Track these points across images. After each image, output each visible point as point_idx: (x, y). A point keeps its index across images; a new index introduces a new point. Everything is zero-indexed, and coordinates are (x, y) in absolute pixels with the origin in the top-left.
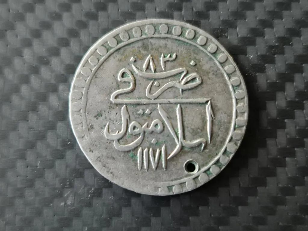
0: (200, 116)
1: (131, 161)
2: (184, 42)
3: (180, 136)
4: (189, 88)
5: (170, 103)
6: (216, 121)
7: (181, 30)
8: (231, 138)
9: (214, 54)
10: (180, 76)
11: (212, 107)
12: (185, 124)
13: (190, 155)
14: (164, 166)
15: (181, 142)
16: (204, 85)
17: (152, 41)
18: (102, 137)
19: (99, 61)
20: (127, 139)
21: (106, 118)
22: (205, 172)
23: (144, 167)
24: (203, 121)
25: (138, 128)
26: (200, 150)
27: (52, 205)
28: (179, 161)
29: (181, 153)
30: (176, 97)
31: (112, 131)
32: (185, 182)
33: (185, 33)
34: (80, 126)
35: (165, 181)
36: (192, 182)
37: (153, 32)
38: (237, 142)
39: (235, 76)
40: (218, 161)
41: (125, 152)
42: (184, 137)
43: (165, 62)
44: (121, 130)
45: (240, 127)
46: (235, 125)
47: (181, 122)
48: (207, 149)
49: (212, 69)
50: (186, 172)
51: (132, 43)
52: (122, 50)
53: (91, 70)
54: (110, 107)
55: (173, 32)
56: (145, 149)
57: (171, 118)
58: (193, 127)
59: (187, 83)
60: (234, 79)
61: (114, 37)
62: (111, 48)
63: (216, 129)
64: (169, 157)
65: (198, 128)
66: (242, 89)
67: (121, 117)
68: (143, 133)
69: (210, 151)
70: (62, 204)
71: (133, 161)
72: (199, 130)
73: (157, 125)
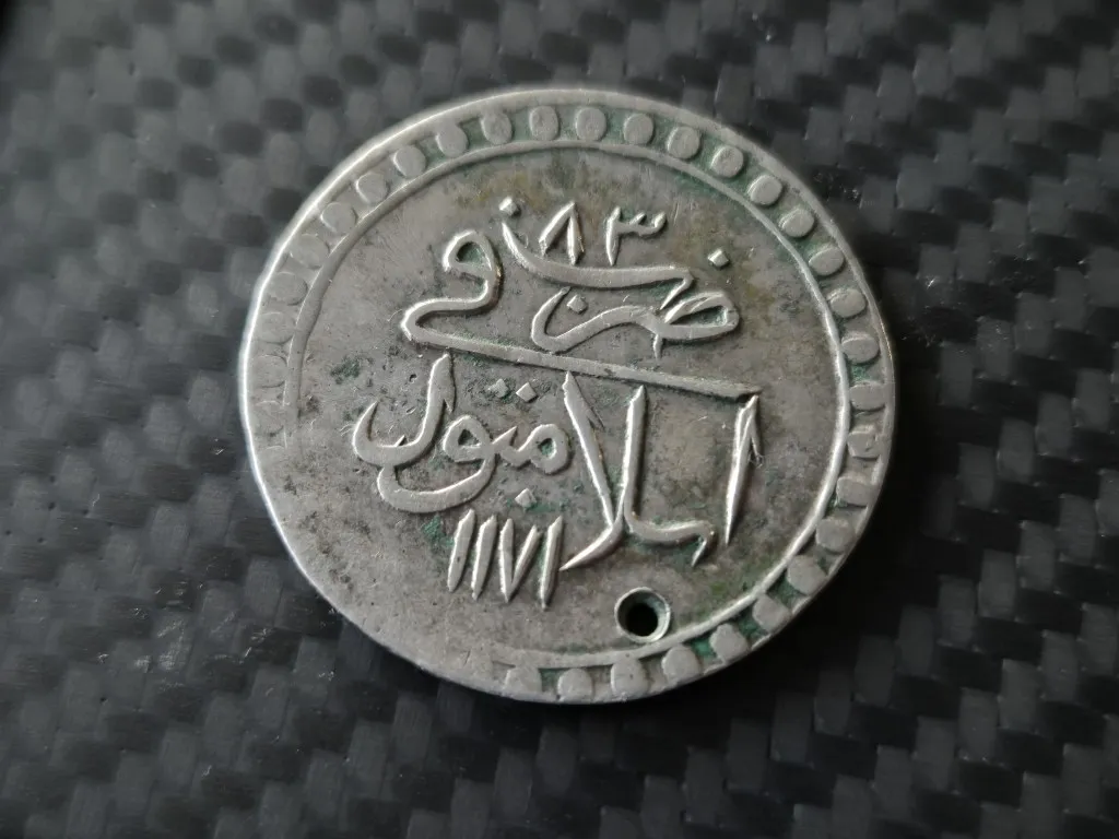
0: (709, 442)
1: (427, 551)
2: (701, 183)
3: (624, 496)
4: (690, 337)
5: (610, 377)
6: (764, 473)
7: (697, 141)
8: (810, 541)
9: (802, 241)
10: (666, 293)
11: (758, 419)
12: (651, 458)
13: (646, 571)
14: (542, 592)
15: (623, 518)
16: (746, 339)
17: (592, 161)
18: (339, 447)
19: (389, 191)
20: (430, 469)
21: (370, 384)
22: (691, 642)
23: (470, 580)
24: (717, 463)
25: (476, 442)
26: (688, 562)
27: (104, 659)
28: (602, 584)
29: (614, 557)
30: (634, 360)
31: (383, 435)
32: (610, 667)
33: (711, 154)
34: (273, 393)
35: (537, 646)
36: (636, 669)
37: (598, 132)
38: (829, 558)
39: (864, 328)
40: (745, 613)
41: (412, 515)
42: (637, 504)
43: (621, 238)
44: (413, 437)
45: (851, 507)
46: (833, 495)
47: (637, 449)
48: (713, 562)
49: (782, 290)
50: (620, 631)
51: (520, 154)
52: (477, 172)
53: (357, 217)
54: (394, 352)
55: (669, 145)
56: (485, 520)
57: (604, 428)
58: (676, 475)
59: (683, 319)
60: (855, 336)
61: (461, 124)
62: (442, 156)
63: (757, 498)
64: (568, 565)
65: (696, 483)
66: (878, 377)
67: (424, 393)
68: (491, 459)
69: (723, 571)
70: (141, 663)
71: (435, 552)
72: (696, 491)
73: (547, 442)
